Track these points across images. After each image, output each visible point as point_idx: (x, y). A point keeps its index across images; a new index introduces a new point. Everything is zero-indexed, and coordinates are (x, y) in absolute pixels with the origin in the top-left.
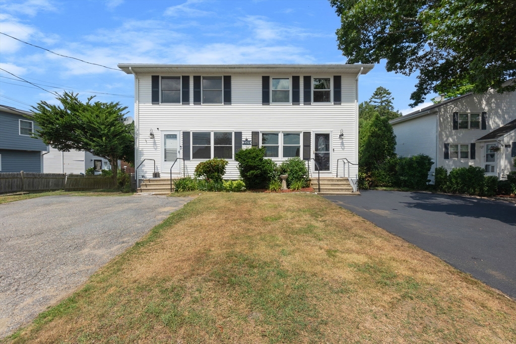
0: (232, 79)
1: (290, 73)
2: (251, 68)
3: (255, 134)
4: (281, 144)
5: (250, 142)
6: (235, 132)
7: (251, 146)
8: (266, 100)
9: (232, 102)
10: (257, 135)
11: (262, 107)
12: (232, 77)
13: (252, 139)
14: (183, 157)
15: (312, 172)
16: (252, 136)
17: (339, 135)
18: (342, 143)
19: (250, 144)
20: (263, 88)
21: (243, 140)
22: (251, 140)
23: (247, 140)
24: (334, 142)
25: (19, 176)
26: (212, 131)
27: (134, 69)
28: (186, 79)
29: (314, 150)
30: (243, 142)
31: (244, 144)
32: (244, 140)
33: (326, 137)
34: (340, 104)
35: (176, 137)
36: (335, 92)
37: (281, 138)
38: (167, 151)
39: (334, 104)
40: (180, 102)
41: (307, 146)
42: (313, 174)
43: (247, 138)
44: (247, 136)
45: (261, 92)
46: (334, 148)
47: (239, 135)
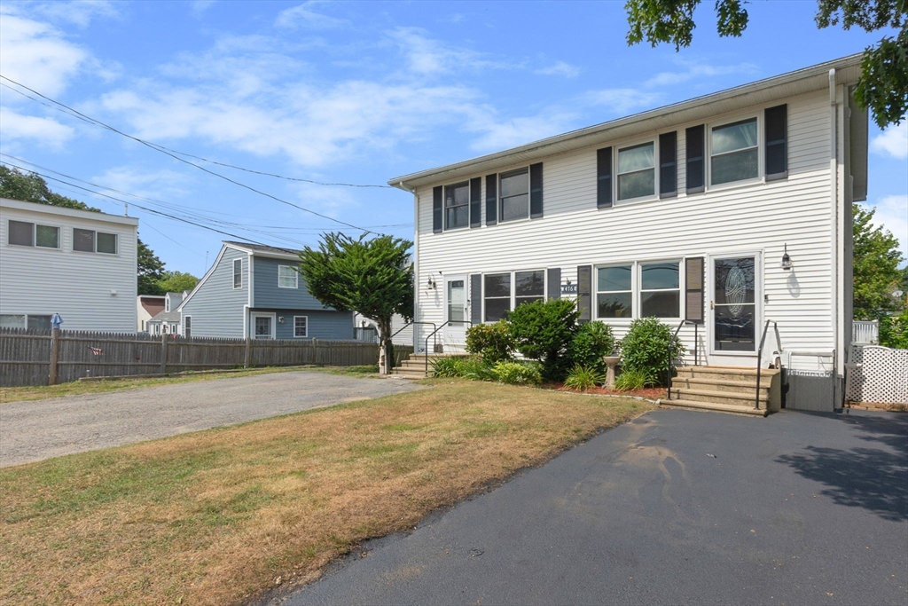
0: (544, 169)
1: (655, 130)
2: (564, 140)
3: (584, 271)
4: (636, 289)
5: (575, 288)
6: (549, 270)
7: (576, 295)
8: (604, 199)
9: (544, 213)
10: (588, 273)
11: (598, 213)
12: (544, 165)
13: (578, 280)
14: (472, 319)
15: (708, 353)
16: (578, 276)
17: (781, 259)
18: (793, 280)
19: (573, 292)
20: (599, 174)
21: (562, 284)
22: (576, 283)
23: (569, 283)
24: (768, 279)
25: (310, 345)
26: (513, 271)
27: (408, 183)
28: (476, 183)
29: (713, 300)
30: (562, 289)
31: (565, 292)
32: (565, 284)
33: (746, 264)
34: (785, 178)
35: (462, 286)
36: (768, 150)
37: (636, 275)
38: (453, 309)
39: (767, 181)
40: (467, 225)
41: (696, 291)
42: (710, 358)
43: (569, 279)
44: (570, 276)
45: (596, 183)
46: (767, 293)
47: (555, 274)
